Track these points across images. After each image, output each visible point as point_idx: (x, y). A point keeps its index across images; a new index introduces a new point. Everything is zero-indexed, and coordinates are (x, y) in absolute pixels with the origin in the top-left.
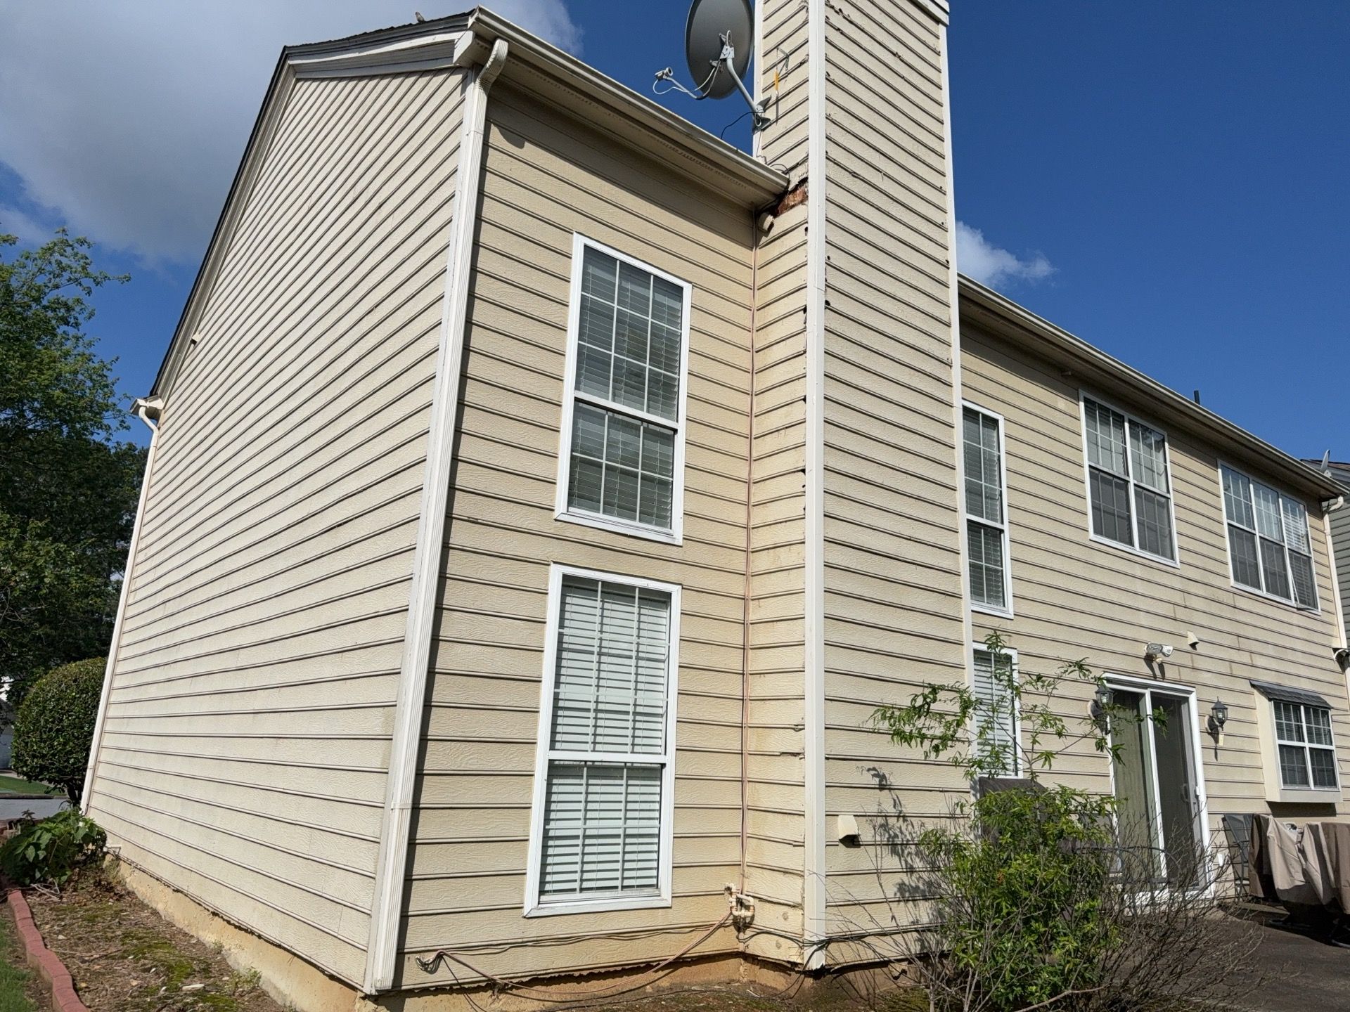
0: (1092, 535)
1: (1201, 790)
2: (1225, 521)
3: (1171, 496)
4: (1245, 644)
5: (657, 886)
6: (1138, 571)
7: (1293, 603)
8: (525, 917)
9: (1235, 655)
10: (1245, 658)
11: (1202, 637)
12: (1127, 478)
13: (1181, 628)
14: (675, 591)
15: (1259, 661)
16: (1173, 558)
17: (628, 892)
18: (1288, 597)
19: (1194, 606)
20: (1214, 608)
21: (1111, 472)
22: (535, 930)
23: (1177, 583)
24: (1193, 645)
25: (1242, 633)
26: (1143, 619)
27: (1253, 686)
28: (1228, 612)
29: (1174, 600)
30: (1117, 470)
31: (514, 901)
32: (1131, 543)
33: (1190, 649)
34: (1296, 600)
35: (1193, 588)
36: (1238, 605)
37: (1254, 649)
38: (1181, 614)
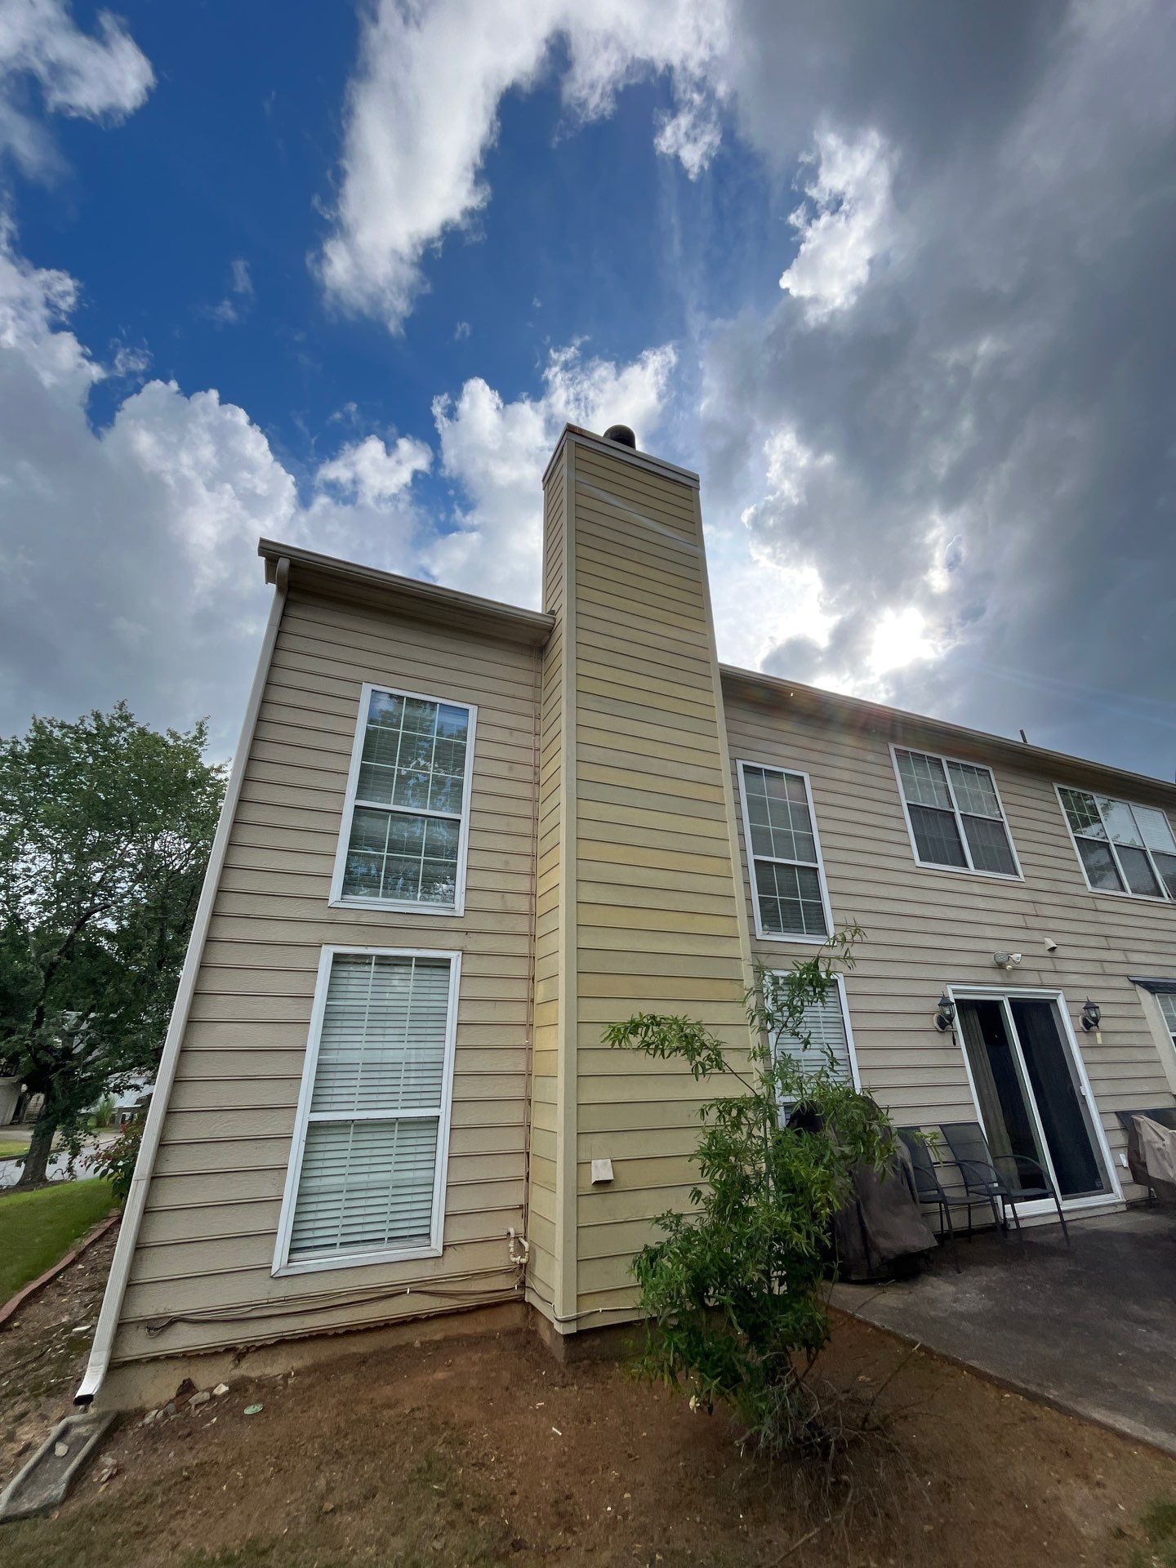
0: (918, 862)
1: (1086, 1089)
2: (1072, 835)
3: (1005, 820)
4: (1113, 943)
5: (428, 1235)
6: (976, 889)
7: (1167, 900)
8: (272, 1277)
9: (1105, 955)
10: (1118, 956)
11: (1059, 941)
12: (952, 810)
13: (1037, 936)
14: (455, 958)
15: (1135, 958)
16: (1016, 873)
17: (396, 1244)
18: (1161, 895)
19: (1047, 913)
20: (1072, 914)
21: (932, 806)
22: (283, 1290)
23: (1023, 895)
24: (1052, 949)
25: (1111, 934)
26: (988, 932)
27: (1134, 982)
28: (1090, 916)
29: (1024, 911)
30: (938, 804)
31: (261, 1261)
32: (966, 865)
33: (1048, 954)
34: (1169, 896)
35: (1045, 898)
36: (1100, 908)
37: (1127, 947)
38: (1033, 922)
